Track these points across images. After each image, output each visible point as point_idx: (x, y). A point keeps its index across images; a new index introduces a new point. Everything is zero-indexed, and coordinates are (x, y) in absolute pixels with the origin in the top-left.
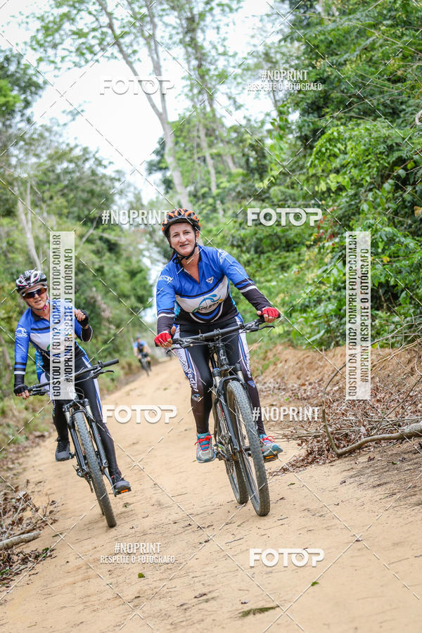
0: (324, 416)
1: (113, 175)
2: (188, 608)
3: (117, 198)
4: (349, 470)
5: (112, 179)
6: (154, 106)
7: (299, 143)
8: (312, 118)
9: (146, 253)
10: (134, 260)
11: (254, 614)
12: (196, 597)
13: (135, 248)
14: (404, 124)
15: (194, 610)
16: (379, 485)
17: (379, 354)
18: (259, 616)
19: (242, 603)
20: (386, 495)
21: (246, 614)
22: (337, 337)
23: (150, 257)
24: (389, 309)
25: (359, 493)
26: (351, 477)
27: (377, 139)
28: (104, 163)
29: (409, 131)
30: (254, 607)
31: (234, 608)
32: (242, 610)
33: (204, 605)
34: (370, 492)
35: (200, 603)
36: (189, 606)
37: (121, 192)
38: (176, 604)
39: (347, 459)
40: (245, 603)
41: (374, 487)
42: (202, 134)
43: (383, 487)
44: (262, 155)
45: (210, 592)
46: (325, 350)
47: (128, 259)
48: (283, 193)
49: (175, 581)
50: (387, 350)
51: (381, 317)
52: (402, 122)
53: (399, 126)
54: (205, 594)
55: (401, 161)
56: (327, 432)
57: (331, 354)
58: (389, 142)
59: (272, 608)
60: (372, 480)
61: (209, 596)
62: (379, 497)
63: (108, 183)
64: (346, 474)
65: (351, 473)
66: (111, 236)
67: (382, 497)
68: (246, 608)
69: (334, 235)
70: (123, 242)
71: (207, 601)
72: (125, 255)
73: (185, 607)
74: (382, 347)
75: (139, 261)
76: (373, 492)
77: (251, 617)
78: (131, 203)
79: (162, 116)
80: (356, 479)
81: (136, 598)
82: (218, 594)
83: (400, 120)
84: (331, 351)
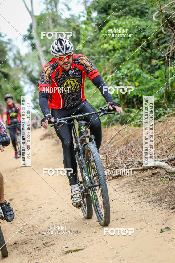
0: (106, 159)
1: (7, 41)
2: (40, 249)
3: (8, 52)
4: (118, 185)
5: (6, 43)
6: (27, 8)
7: (97, 27)
8: (104, 15)
9: (22, 79)
10: (16, 82)
11: (72, 253)
12: (43, 244)
13: (17, 77)
14: (147, 20)
15: (42, 250)
16: (132, 192)
17: (133, 130)
18: (73, 253)
19: (66, 247)
20: (135, 197)
21: (68, 252)
22: (113, 121)
23: (24, 81)
24: (138, 108)
25: (122, 195)
26: (119, 188)
27: (134, 26)
28: (3, 35)
29: (149, 23)
30: (71, 249)
31: (62, 250)
32: (66, 251)
33: (47, 248)
34: (128, 195)
35: (45, 247)
36: (40, 248)
37: (10, 50)
38: (34, 247)
39: (117, 179)
40: (67, 247)
41: (130, 193)
42: (50, 22)
43: (134, 193)
44: (78, 33)
45: (50, 242)
46: (107, 127)
47: (13, 82)
48: (89, 51)
49: (34, 236)
50: (137, 128)
51: (134, 112)
52: (147, 18)
53: (145, 20)
54: (48, 243)
55: (145, 37)
56: (108, 167)
57: (110, 129)
58: (139, 28)
59: (80, 250)
60: (129, 190)
61: (50, 244)
62: (132, 198)
63: (4, 45)
64: (116, 186)
65: (119, 186)
66: (5, 70)
67: (134, 198)
68: (68, 249)
69: (112, 72)
70: (11, 73)
71: (49, 246)
72: (12, 80)
73: (38, 249)
74: (134, 126)
75: (19, 83)
76: (129, 195)
77: (70, 254)
78: (15, 55)
79: (31, 13)
80: (122, 189)
81: (15, 244)
82: (54, 243)
83: (145, 18)
84: (110, 128)
